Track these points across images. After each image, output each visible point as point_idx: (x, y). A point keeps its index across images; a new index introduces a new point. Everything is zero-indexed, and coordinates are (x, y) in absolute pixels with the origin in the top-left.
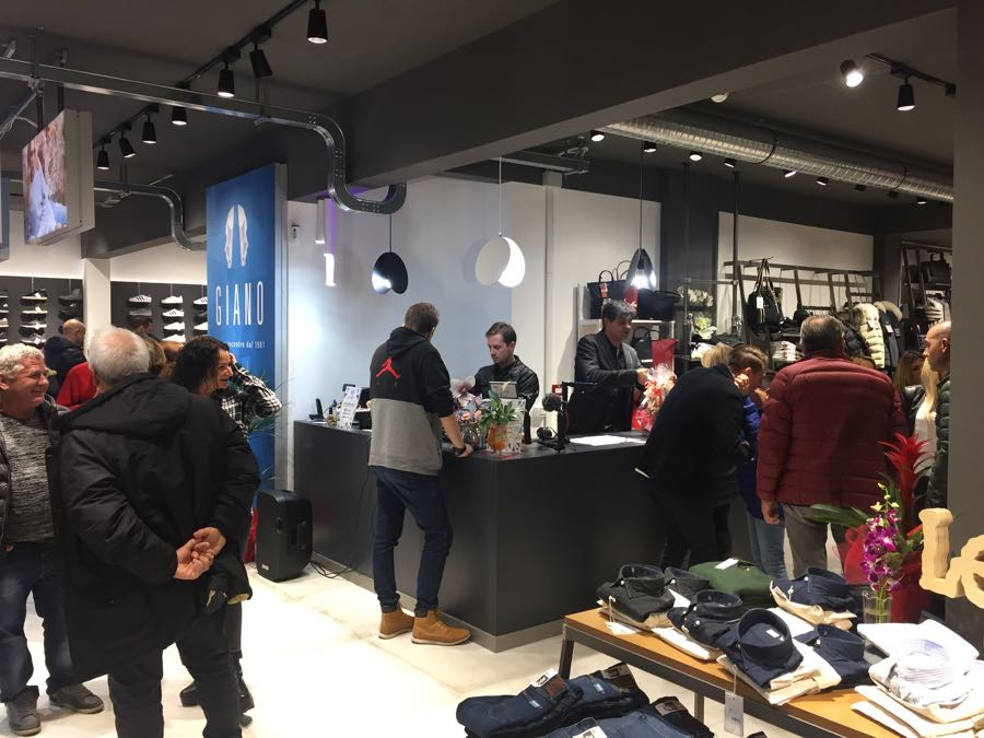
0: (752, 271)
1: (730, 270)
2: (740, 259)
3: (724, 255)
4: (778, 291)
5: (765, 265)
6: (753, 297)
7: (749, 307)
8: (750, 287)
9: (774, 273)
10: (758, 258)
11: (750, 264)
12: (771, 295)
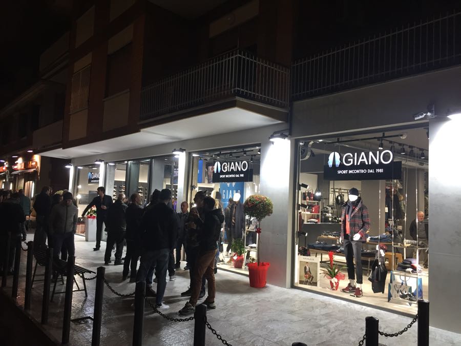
0: (338, 190)
1: (333, 190)
2: (335, 187)
3: (331, 186)
4: (343, 195)
5: (340, 189)
6: (338, 197)
7: (337, 199)
8: (337, 194)
9: (343, 191)
10: (339, 188)
11: (337, 189)
12: (342, 196)
